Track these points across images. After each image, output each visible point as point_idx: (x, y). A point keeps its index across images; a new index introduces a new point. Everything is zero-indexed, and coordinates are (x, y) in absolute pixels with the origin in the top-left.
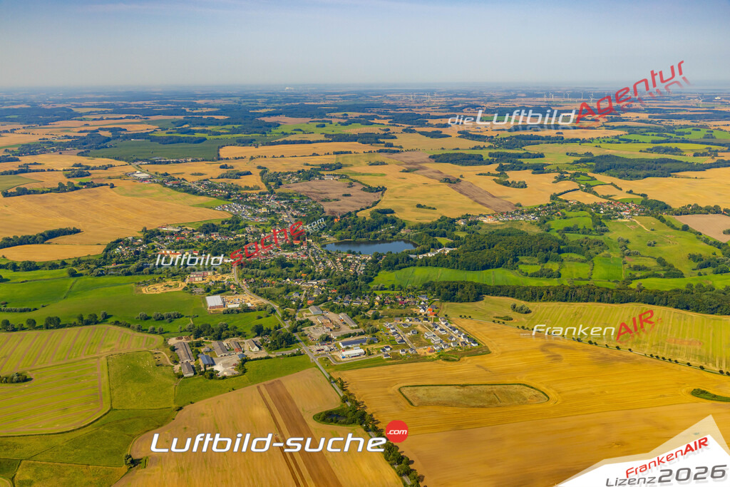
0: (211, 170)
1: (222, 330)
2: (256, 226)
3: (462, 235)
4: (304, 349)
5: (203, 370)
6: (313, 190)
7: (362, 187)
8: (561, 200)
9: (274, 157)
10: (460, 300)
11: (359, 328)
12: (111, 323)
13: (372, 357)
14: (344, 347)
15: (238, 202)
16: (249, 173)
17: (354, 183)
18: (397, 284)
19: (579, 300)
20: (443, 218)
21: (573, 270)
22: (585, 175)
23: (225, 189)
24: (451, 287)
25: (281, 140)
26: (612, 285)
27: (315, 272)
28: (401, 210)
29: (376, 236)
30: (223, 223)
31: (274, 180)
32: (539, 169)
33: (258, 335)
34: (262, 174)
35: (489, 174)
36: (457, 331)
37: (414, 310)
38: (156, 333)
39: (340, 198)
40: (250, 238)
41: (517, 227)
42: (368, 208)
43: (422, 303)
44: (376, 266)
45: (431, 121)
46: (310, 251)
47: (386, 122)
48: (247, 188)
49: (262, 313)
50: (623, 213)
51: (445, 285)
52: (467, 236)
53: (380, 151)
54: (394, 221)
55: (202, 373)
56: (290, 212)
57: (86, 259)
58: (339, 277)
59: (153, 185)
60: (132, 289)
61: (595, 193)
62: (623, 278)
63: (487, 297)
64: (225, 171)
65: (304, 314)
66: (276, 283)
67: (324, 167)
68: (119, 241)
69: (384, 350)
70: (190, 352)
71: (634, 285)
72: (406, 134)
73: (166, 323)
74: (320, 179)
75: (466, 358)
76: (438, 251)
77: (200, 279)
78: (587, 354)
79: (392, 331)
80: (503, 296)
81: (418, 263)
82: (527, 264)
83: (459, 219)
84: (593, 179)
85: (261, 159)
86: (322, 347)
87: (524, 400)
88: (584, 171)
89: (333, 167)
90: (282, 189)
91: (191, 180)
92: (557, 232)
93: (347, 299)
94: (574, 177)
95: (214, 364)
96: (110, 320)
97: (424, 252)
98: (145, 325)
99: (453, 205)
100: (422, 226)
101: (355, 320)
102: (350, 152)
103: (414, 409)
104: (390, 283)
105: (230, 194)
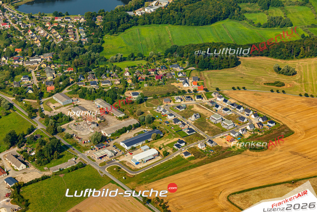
4: (81, 157)
10: (218, 67)
11: (128, 117)
13: (170, 158)
14: (129, 148)
21: (299, 16)
44: (96, 30)
63: (242, 59)
65: (52, 106)
69: (178, 146)
76: (153, 4)
86: (102, 152)
93: (91, 79)
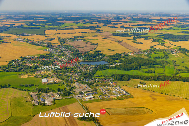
0: (42, 38)
1: (47, 90)
2: (57, 56)
3: (123, 59)
4: (74, 96)
5: (41, 103)
6: (75, 44)
7: (91, 43)
8: (154, 48)
9: (62, 34)
10: (123, 80)
11: (91, 89)
12: (11, 87)
13: (96, 99)
14: (87, 95)
15: (51, 48)
16: (54, 39)
17: (88, 42)
18: (103, 75)
19: (161, 80)
20: (117, 54)
21: (158, 71)
22: (161, 40)
23: (47, 44)
24: (120, 76)
25: (64, 28)
26: (171, 75)
27: (76, 71)
28: (103, 51)
29: (96, 59)
30: (47, 55)
31: (63, 41)
32: (146, 38)
33: (59, 91)
34: (59, 39)
35: (131, 40)
36: (123, 90)
37: (109, 83)
38: (26, 91)
39: (84, 47)
40: (55, 60)
41: (140, 57)
42: (93, 50)
43: (111, 81)
44: (96, 69)
45: (112, 23)
46: (75, 64)
47: (97, 23)
48: (54, 44)
49: (60, 84)
50: (173, 52)
51: (118, 75)
52: (125, 59)
53: (96, 32)
54: (101, 55)
55: (41, 104)
56: (68, 51)
57: (3, 66)
58: (84, 72)
59: (24, 42)
60: (17, 76)
61: (164, 46)
62: (175, 73)
63: (132, 79)
64: (47, 38)
65: (74, 85)
66: (64, 74)
67: (78, 37)
68: (13, 60)
69: (100, 96)
70: (37, 97)
71: (178, 75)
72: (104, 27)
73: (29, 87)
74: (77, 41)
75: (126, 99)
76: (116, 64)
77: (40, 73)
78: (165, 98)
79: (102, 90)
80: (137, 79)
81: (109, 68)
82: (144, 68)
83: (122, 54)
84: (163, 41)
85: (58, 34)
86: (79, 95)
87: (145, 113)
88: (161, 39)
89: (81, 37)
90: (65, 44)
91: (36, 41)
92: (153, 58)
93: (87, 80)
94: (158, 41)
95: (45, 101)
96: (11, 86)
97: (111, 64)
98: (22, 88)
99: (120, 49)
100: (110, 56)
101: (90, 87)
102: (87, 32)
103: (110, 116)
104: (101, 75)
105: (48, 46)
